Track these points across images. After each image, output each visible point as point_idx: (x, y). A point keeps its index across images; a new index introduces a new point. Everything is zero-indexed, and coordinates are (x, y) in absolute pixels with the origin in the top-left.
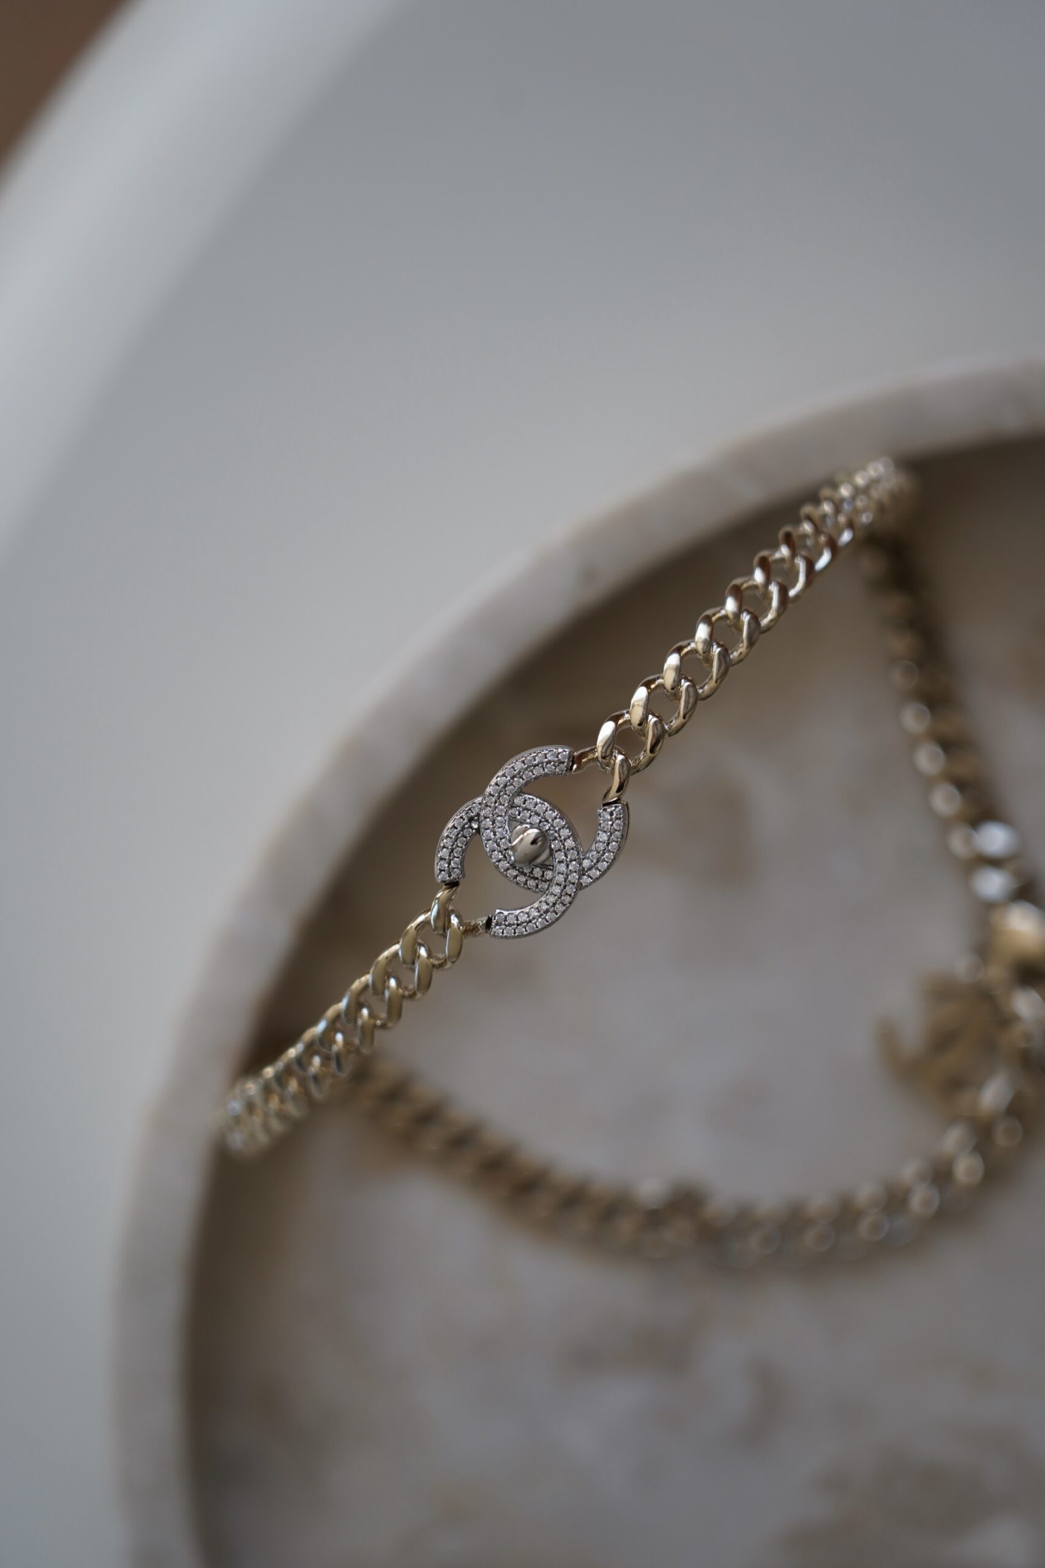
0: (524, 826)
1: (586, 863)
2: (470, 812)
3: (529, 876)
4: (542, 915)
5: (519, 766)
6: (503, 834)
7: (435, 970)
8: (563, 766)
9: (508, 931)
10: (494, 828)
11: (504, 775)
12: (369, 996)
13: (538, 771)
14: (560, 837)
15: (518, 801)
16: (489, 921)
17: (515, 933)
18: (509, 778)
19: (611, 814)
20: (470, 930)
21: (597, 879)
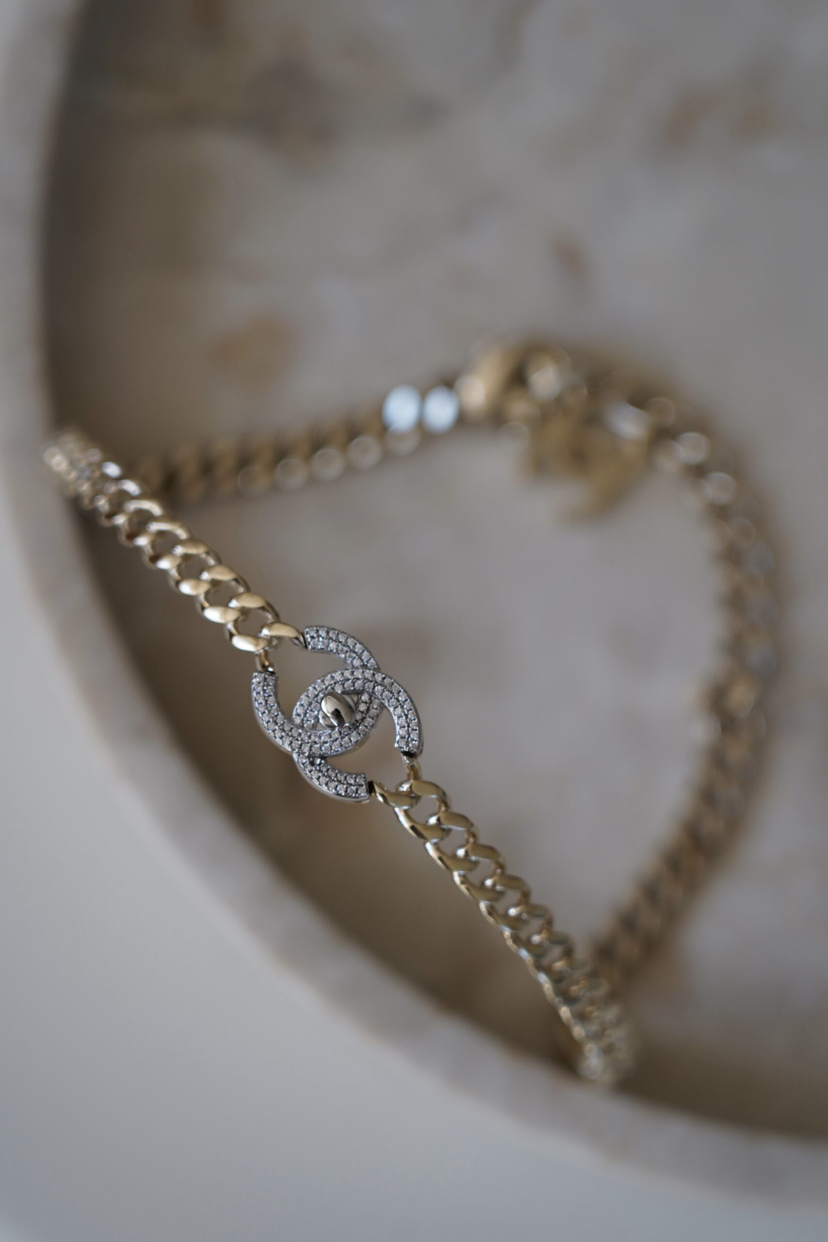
0: (320, 717)
1: (357, 663)
2: (305, 765)
3: (366, 714)
4: (400, 704)
5: (266, 718)
6: (326, 735)
7: (450, 810)
8: (270, 678)
9: (414, 735)
10: (320, 742)
11: (274, 731)
12: (474, 877)
13: (271, 700)
14: (331, 685)
15: (298, 721)
16: (405, 753)
17: (416, 730)
18: (277, 727)
19: (312, 637)
20: (414, 773)
21: (371, 654)
